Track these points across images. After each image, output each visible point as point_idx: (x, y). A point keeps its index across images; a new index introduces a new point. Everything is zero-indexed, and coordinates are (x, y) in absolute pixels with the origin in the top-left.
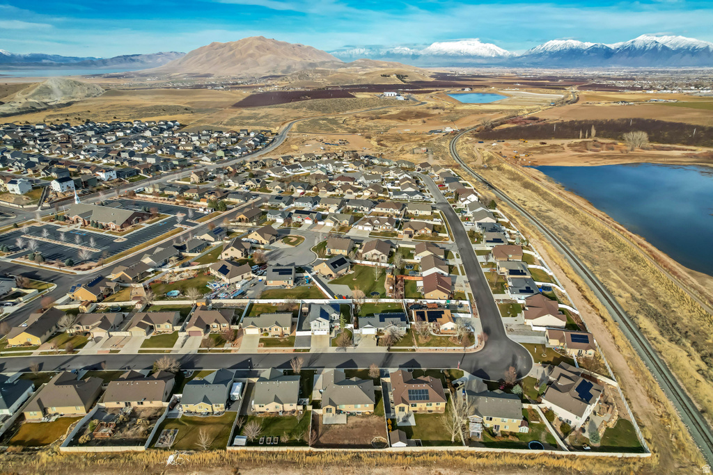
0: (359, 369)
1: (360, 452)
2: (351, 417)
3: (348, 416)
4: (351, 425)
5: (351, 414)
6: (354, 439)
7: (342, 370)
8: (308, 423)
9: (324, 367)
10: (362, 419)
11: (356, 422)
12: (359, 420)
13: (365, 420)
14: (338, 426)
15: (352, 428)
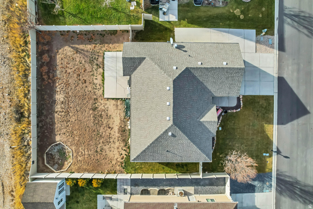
0: (275, 126)
1: (29, 123)
2: (122, 107)
3: (124, 100)
4: (101, 107)
5: (128, 108)
6: (67, 112)
7: (271, 90)
8: (110, 22)
9: (281, 48)
10: (116, 129)
11: (109, 117)
12: (116, 123)
13: (115, 133)
14: (98, 81)
15: (95, 109)
